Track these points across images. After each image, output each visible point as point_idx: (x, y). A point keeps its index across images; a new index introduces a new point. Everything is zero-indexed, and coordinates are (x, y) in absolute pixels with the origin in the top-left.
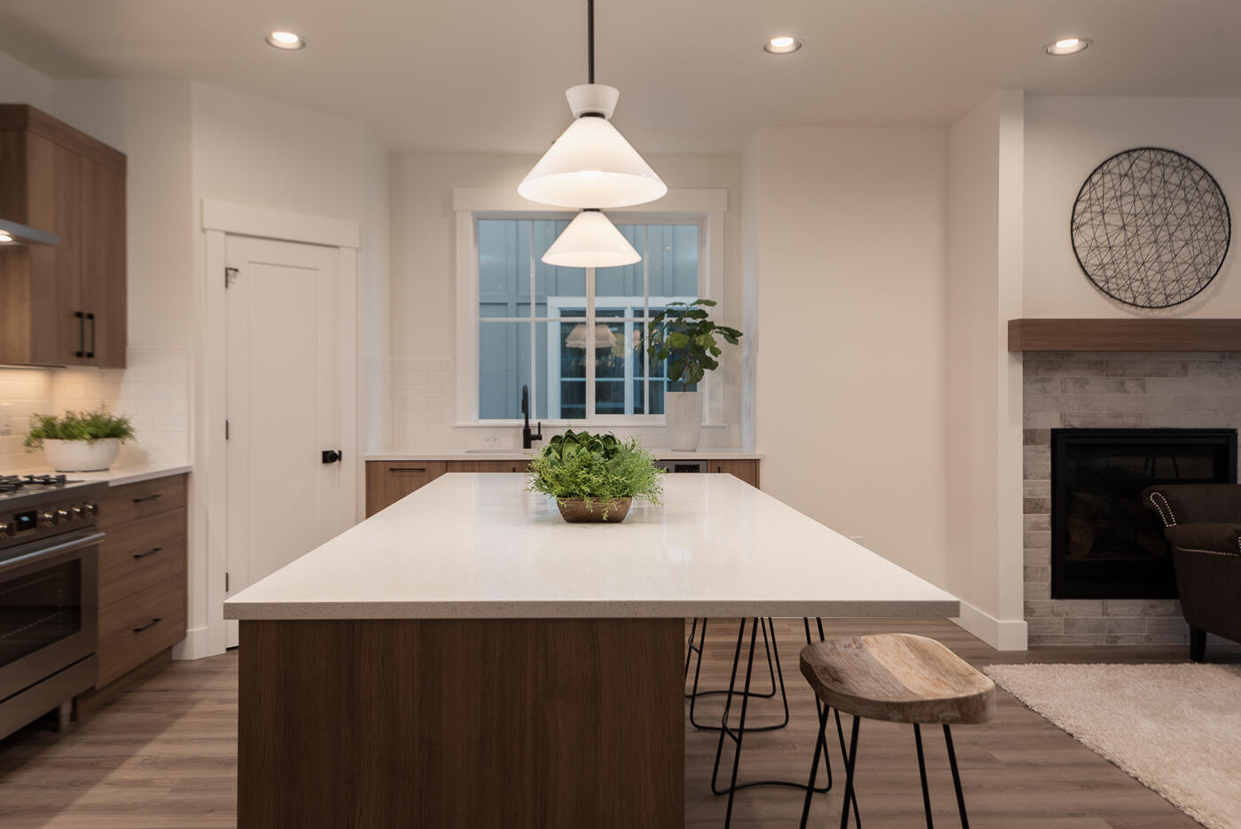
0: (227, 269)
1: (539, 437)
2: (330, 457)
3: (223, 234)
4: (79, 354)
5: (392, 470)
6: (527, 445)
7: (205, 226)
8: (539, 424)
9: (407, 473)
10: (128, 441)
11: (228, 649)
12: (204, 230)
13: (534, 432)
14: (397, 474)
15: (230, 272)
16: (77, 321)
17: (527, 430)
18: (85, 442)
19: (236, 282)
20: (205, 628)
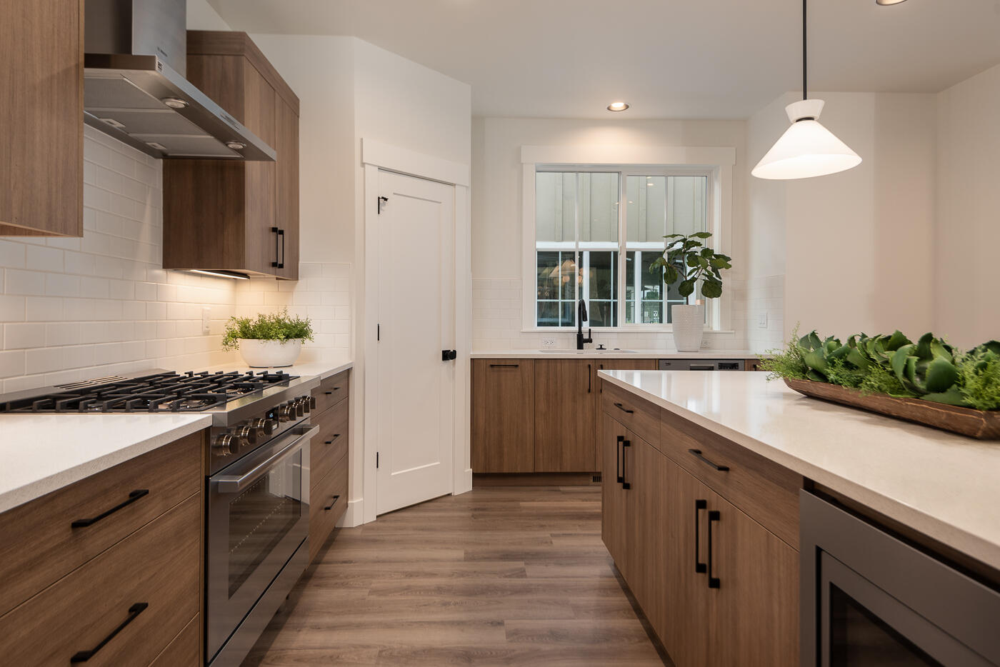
0: (379, 198)
1: (590, 341)
2: (448, 355)
3: (377, 168)
4: (274, 265)
5: (492, 366)
6: (580, 347)
7: (364, 161)
8: (590, 330)
9: (503, 369)
10: (307, 341)
11: (377, 517)
12: (363, 164)
13: (586, 336)
14: (496, 369)
15: (382, 201)
16: (273, 235)
17: (580, 335)
18: (278, 341)
19: (386, 208)
20: (362, 499)
